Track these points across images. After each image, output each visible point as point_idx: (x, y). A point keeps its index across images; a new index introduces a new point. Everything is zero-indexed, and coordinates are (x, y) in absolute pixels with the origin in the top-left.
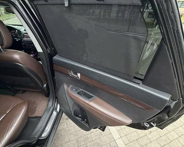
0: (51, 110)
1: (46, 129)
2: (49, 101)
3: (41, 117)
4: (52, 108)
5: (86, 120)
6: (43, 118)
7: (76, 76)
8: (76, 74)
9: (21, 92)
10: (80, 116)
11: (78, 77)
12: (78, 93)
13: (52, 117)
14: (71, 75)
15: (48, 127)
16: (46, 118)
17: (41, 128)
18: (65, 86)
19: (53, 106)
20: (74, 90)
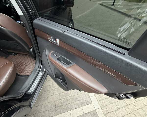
0: (37, 71)
1: (33, 86)
2: (36, 63)
3: (29, 76)
4: (38, 69)
5: (65, 82)
6: (30, 77)
7: (55, 42)
8: (55, 40)
9: (13, 54)
10: (61, 78)
11: (56, 43)
12: (58, 59)
13: (38, 77)
14: (50, 40)
15: (34, 85)
16: (33, 77)
17: (28, 85)
18: (47, 51)
19: (40, 67)
20: (55, 56)
